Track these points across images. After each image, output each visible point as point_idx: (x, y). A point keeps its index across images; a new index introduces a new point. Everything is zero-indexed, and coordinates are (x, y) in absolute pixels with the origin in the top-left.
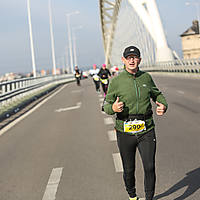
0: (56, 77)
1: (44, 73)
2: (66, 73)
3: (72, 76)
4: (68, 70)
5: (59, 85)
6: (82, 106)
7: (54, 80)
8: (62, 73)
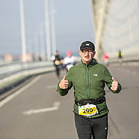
0: (26, 66)
1: (9, 59)
2: (40, 59)
3: (48, 65)
4: (43, 56)
5: (30, 77)
6: (60, 107)
7: (23, 70)
8: (34, 60)
